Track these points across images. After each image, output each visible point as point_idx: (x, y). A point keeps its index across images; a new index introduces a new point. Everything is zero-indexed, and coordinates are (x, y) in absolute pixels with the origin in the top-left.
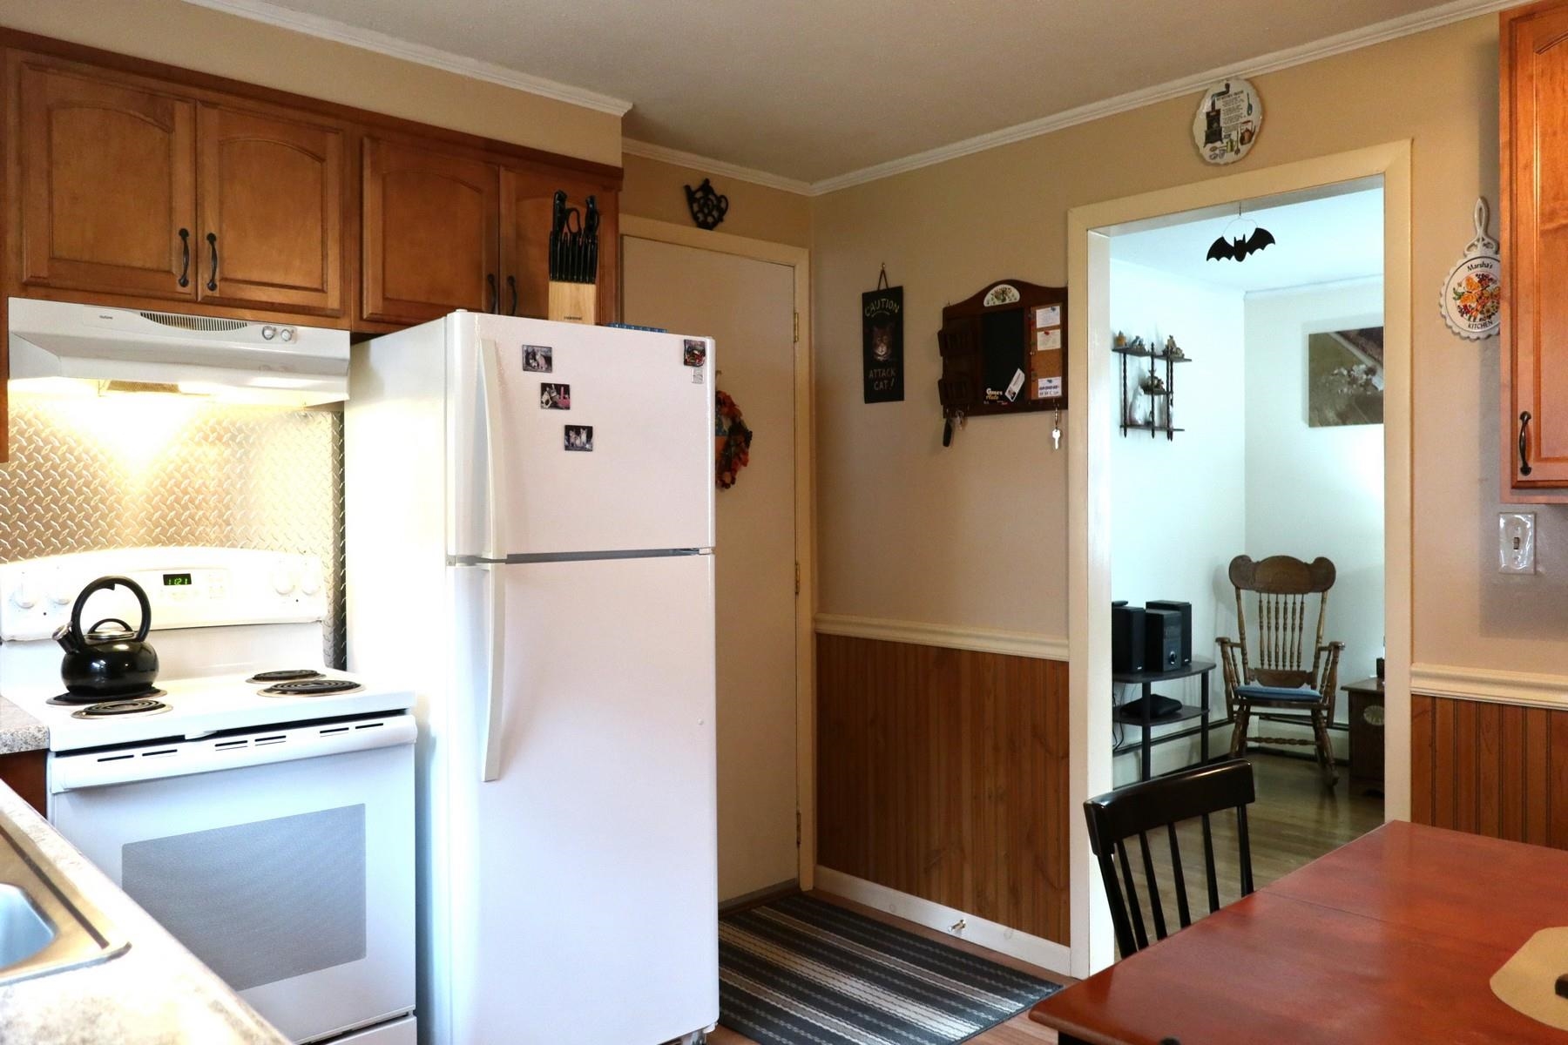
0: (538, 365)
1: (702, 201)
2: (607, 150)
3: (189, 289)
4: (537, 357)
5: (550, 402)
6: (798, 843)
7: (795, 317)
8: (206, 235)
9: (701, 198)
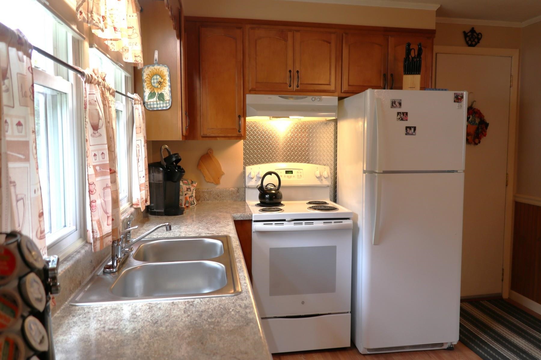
0: (396, 106)
1: (470, 36)
2: (429, 24)
3: (292, 87)
4: (396, 103)
5: (400, 119)
6: (502, 280)
7: (511, 77)
8: (296, 71)
9: (470, 35)
